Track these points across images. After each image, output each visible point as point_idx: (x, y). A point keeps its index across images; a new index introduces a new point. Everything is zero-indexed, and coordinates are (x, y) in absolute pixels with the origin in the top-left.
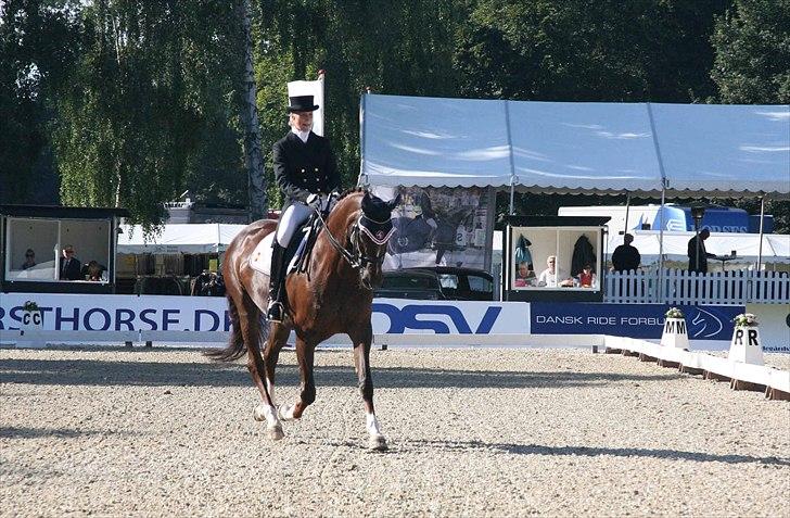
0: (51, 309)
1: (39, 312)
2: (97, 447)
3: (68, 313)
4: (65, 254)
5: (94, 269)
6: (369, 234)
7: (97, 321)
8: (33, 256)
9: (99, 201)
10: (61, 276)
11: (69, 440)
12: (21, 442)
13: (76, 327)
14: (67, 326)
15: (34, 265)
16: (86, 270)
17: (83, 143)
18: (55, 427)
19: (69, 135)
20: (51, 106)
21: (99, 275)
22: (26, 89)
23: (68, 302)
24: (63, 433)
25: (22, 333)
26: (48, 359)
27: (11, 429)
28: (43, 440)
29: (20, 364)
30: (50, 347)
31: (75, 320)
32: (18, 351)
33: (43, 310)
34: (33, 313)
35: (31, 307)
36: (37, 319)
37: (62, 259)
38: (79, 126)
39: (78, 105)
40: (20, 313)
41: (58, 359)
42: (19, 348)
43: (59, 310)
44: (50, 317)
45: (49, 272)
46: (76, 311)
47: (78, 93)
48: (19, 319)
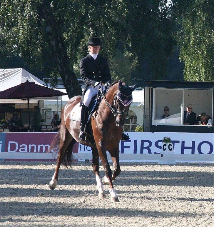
0: (178, 142)
1: (171, 143)
2: (206, 223)
3: (188, 144)
4: (187, 109)
5: (204, 118)
6: (121, 100)
7: (205, 148)
8: (168, 110)
9: (207, 78)
10: (185, 122)
11: (189, 219)
12: (162, 220)
13: (193, 152)
14: (188, 152)
15: (169, 115)
16: (199, 119)
17: (198, 44)
18: (181, 211)
19: (189, 40)
20: (179, 23)
21: (206, 122)
22: (165, 12)
23: (188, 138)
24: (186, 215)
25: (162, 156)
26: (177, 171)
27: (156, 212)
28: (174, 219)
29: (161, 174)
30: (178, 164)
31: (193, 148)
32: (159, 166)
33: (174, 142)
34: (168, 144)
35: (167, 140)
36: (171, 147)
37: (185, 112)
38: (195, 33)
39: (194, 21)
40: (161, 144)
41: (183, 171)
42: (160, 165)
43: (183, 142)
44: (178, 146)
45: (177, 120)
46: (193, 143)
47: (194, 15)
48: (160, 147)
